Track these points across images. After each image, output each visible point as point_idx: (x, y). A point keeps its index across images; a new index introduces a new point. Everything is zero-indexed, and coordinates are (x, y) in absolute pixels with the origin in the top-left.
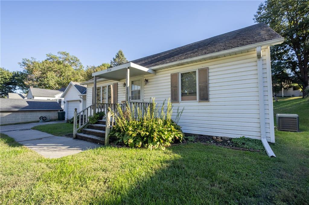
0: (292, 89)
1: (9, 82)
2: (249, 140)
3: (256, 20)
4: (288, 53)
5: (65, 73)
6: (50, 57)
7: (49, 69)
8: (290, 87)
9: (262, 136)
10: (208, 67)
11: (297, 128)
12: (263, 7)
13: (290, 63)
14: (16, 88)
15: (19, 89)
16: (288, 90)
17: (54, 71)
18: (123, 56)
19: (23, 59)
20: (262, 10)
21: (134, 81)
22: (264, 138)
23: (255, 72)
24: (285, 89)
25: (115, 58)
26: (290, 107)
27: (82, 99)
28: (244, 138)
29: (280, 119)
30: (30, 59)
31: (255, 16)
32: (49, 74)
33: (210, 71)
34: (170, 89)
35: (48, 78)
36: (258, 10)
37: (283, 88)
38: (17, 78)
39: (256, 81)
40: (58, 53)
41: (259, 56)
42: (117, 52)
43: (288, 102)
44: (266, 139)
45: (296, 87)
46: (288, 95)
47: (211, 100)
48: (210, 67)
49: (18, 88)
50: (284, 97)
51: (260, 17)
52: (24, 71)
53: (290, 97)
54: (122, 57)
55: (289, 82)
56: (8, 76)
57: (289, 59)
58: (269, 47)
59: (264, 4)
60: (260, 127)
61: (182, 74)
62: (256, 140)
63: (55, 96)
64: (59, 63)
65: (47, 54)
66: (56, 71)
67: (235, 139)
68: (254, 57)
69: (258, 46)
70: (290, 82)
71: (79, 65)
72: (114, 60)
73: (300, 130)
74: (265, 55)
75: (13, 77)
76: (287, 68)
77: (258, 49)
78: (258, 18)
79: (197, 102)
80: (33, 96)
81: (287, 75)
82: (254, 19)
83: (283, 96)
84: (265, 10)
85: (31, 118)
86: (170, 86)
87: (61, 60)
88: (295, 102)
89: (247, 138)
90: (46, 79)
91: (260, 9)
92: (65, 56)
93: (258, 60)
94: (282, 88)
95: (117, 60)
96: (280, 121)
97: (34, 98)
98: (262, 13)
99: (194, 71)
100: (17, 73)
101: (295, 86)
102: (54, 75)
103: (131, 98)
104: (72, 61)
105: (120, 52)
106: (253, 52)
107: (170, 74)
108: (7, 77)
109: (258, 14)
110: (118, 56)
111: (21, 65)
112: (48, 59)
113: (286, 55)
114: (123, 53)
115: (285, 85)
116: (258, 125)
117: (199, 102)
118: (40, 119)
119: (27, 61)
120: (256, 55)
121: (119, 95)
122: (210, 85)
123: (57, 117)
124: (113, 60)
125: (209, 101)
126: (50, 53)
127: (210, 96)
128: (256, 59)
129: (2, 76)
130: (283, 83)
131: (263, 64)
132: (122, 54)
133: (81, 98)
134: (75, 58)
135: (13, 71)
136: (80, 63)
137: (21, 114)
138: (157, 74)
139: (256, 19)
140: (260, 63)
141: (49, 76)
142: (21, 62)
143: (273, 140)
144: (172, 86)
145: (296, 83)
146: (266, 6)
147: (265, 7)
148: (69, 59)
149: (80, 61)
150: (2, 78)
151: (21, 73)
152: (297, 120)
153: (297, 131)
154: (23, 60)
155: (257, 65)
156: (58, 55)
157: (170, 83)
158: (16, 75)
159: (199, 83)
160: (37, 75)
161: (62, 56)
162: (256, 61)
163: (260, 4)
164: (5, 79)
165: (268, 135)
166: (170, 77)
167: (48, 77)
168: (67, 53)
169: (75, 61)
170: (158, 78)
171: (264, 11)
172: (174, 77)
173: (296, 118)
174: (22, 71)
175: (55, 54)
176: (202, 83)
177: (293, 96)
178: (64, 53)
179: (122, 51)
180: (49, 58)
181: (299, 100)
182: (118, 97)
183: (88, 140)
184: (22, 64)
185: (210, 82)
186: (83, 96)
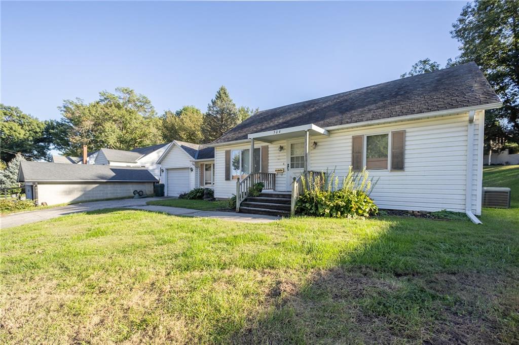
0: (506, 152)
1: (41, 138)
2: (451, 213)
3: (454, 34)
4: (506, 91)
5: (130, 124)
6: (105, 97)
7: (107, 117)
8: (503, 149)
9: (467, 209)
10: (405, 130)
11: (508, 204)
12: (470, 10)
13: (507, 108)
14: (50, 147)
15: (54, 149)
16: (499, 154)
17: (114, 121)
18: (227, 97)
19: (64, 101)
20: (467, 16)
21: (294, 144)
22: (469, 210)
23: (465, 138)
24: (494, 151)
25: (214, 99)
26: (501, 181)
27: (194, 167)
28: (446, 212)
29: (487, 194)
30: (75, 101)
31: (454, 26)
32: (108, 125)
33: (407, 134)
34: (350, 156)
35: (106, 132)
36: (461, 15)
37: (491, 151)
38: (52, 131)
39: (465, 148)
40: (116, 90)
41: (471, 121)
42: (218, 90)
43: (498, 174)
44: (472, 212)
45: (515, 148)
46: (499, 163)
47: (406, 169)
48: (407, 130)
49: (54, 147)
50: (492, 165)
51: (463, 27)
52: (62, 119)
53: (501, 165)
54: (226, 99)
55: (502, 141)
56: (39, 127)
57: (507, 101)
58: (484, 111)
59: (473, 5)
60: (465, 200)
61: (368, 137)
62: (459, 213)
63: (136, 161)
64: (118, 107)
65: (100, 91)
66: (117, 120)
67: (435, 212)
68: (464, 121)
69: (472, 110)
70: (505, 141)
71: (150, 110)
72: (214, 103)
73: (510, 207)
74: (478, 120)
75: (47, 130)
76: (502, 116)
77: (471, 113)
78: (460, 31)
79: (388, 171)
80: (109, 161)
81: (500, 128)
82: (451, 33)
83: (489, 164)
84: (473, 15)
85: (121, 193)
86: (351, 152)
87: (121, 101)
88: (509, 173)
89: (449, 212)
90: (103, 134)
91: (465, 13)
92: (127, 95)
93: (469, 125)
94: (489, 151)
95: (219, 102)
96: (487, 196)
97: (109, 163)
98: (467, 21)
99: (387, 133)
100: (52, 123)
101: (512, 147)
102: (115, 126)
103: (290, 165)
104: (139, 104)
105: (222, 89)
106: (464, 115)
107: (351, 137)
108: (38, 130)
109: (459, 23)
110: (219, 97)
111: (61, 111)
112: (102, 101)
113: (502, 94)
114: (227, 92)
115: (496, 146)
116: (463, 197)
117: (391, 171)
118: (135, 194)
119: (70, 103)
120: (467, 119)
121: (269, 161)
122: (406, 152)
123: (153, 192)
124: (211, 104)
125: (404, 171)
126: (104, 91)
127: (406, 165)
128: (467, 123)
129: (31, 129)
130: (491, 142)
131: (475, 128)
132: (225, 93)
133: (193, 164)
134: (144, 97)
135: (45, 120)
136: (151, 107)
137: (109, 187)
138: (332, 136)
139: (456, 33)
140: (471, 128)
141: (107, 128)
142: (61, 105)
143: (479, 213)
144: (353, 152)
145: (514, 142)
146: (476, 9)
147: (474, 9)
148: (134, 101)
149: (152, 104)
150: (31, 132)
151: (57, 123)
152: (508, 194)
153: (506, 207)
154: (64, 103)
155: (467, 131)
156: (117, 94)
157: (351, 148)
158: (50, 127)
159: (393, 148)
160: (88, 128)
161: (122, 95)
162: (467, 126)
163: (465, 4)
164: (34, 132)
165: (474, 208)
166: (351, 140)
167: (107, 130)
168: (130, 90)
169: (143, 103)
170: (333, 140)
171: (471, 18)
172: (356, 140)
173: (507, 193)
174: (60, 121)
175: (111, 91)
176: (396, 149)
177: (508, 164)
178: (126, 90)
179: (226, 88)
180: (103, 98)
181: (516, 171)
182: (269, 164)
183: (261, 213)
184: (63, 109)
185: (407, 148)
186: (195, 162)
